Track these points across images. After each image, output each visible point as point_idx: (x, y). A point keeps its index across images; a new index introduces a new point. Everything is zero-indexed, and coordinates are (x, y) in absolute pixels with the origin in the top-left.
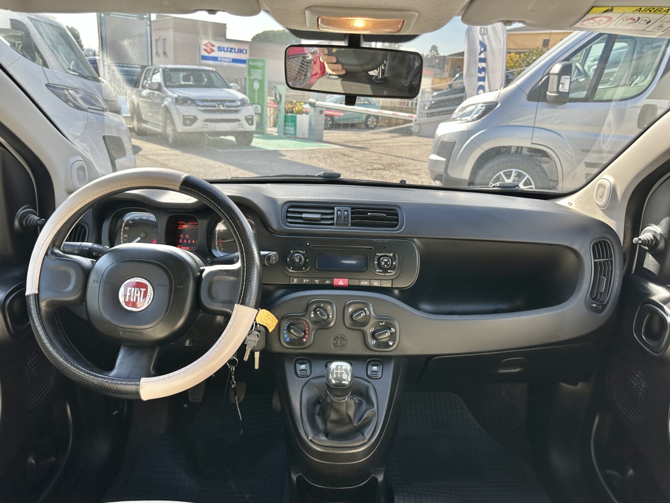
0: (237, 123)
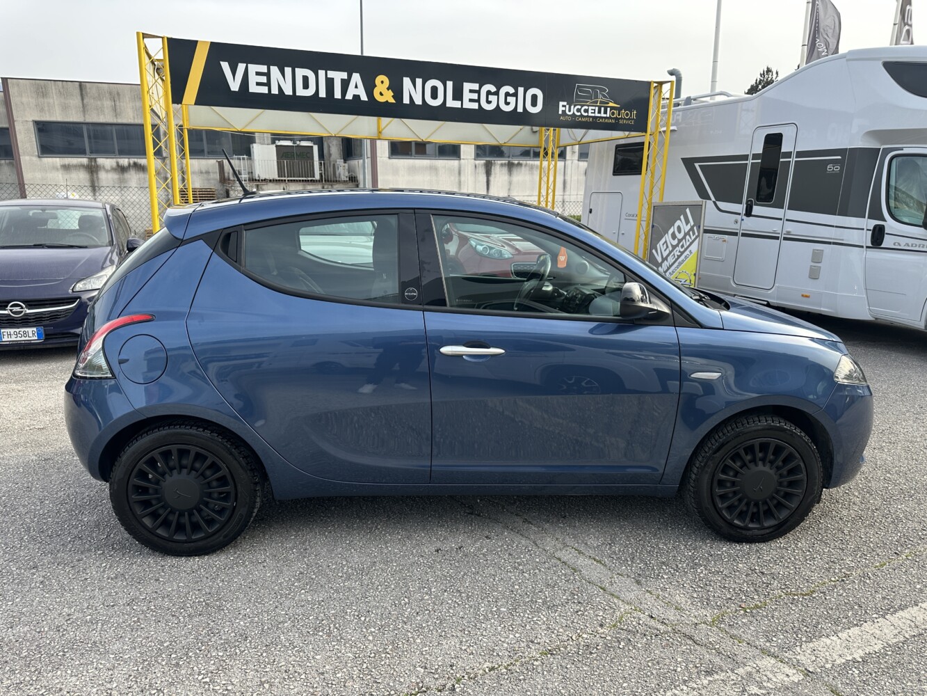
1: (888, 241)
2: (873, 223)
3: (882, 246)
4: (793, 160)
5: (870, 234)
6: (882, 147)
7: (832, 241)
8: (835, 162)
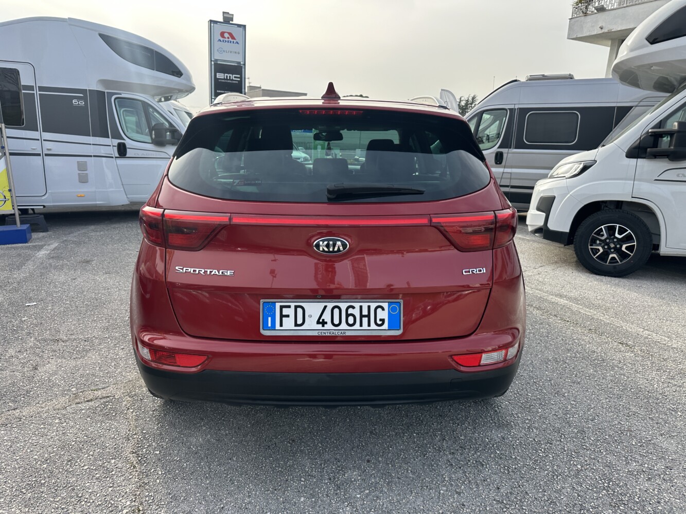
1: (129, 153)
2: (116, 142)
3: (127, 156)
4: (36, 93)
5: (116, 149)
6: (106, 91)
7: (92, 155)
8: (78, 98)
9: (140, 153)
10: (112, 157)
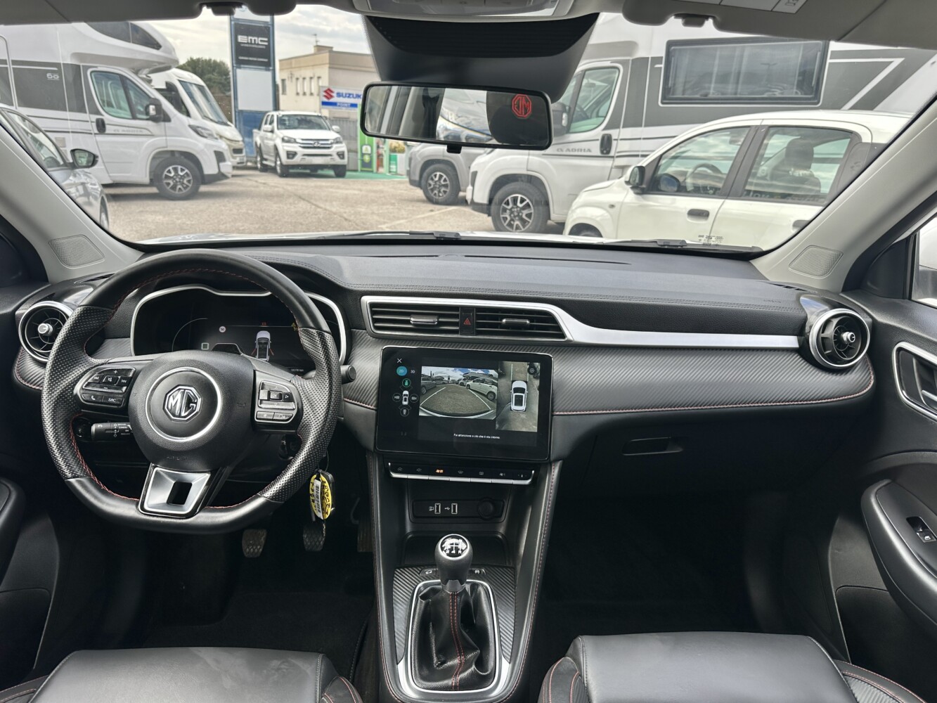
0: (330, 157)
1: (109, 129)
2: (94, 117)
3: (107, 132)
4: (10, 67)
5: (94, 125)
6: (81, 64)
7: (70, 130)
8: (53, 72)
9: (121, 130)
10: (91, 134)
